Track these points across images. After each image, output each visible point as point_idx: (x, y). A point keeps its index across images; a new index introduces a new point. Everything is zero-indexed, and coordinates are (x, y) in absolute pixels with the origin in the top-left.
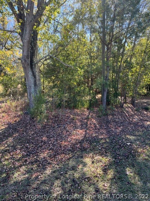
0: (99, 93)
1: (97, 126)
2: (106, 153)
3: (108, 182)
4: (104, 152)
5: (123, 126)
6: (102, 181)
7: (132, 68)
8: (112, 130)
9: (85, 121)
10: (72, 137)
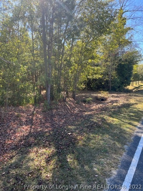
0: (44, 89)
1: (43, 120)
2: (50, 145)
3: (50, 172)
4: (48, 144)
5: (66, 118)
6: (45, 173)
7: (71, 66)
8: (56, 123)
9: (30, 117)
10: (16, 135)
